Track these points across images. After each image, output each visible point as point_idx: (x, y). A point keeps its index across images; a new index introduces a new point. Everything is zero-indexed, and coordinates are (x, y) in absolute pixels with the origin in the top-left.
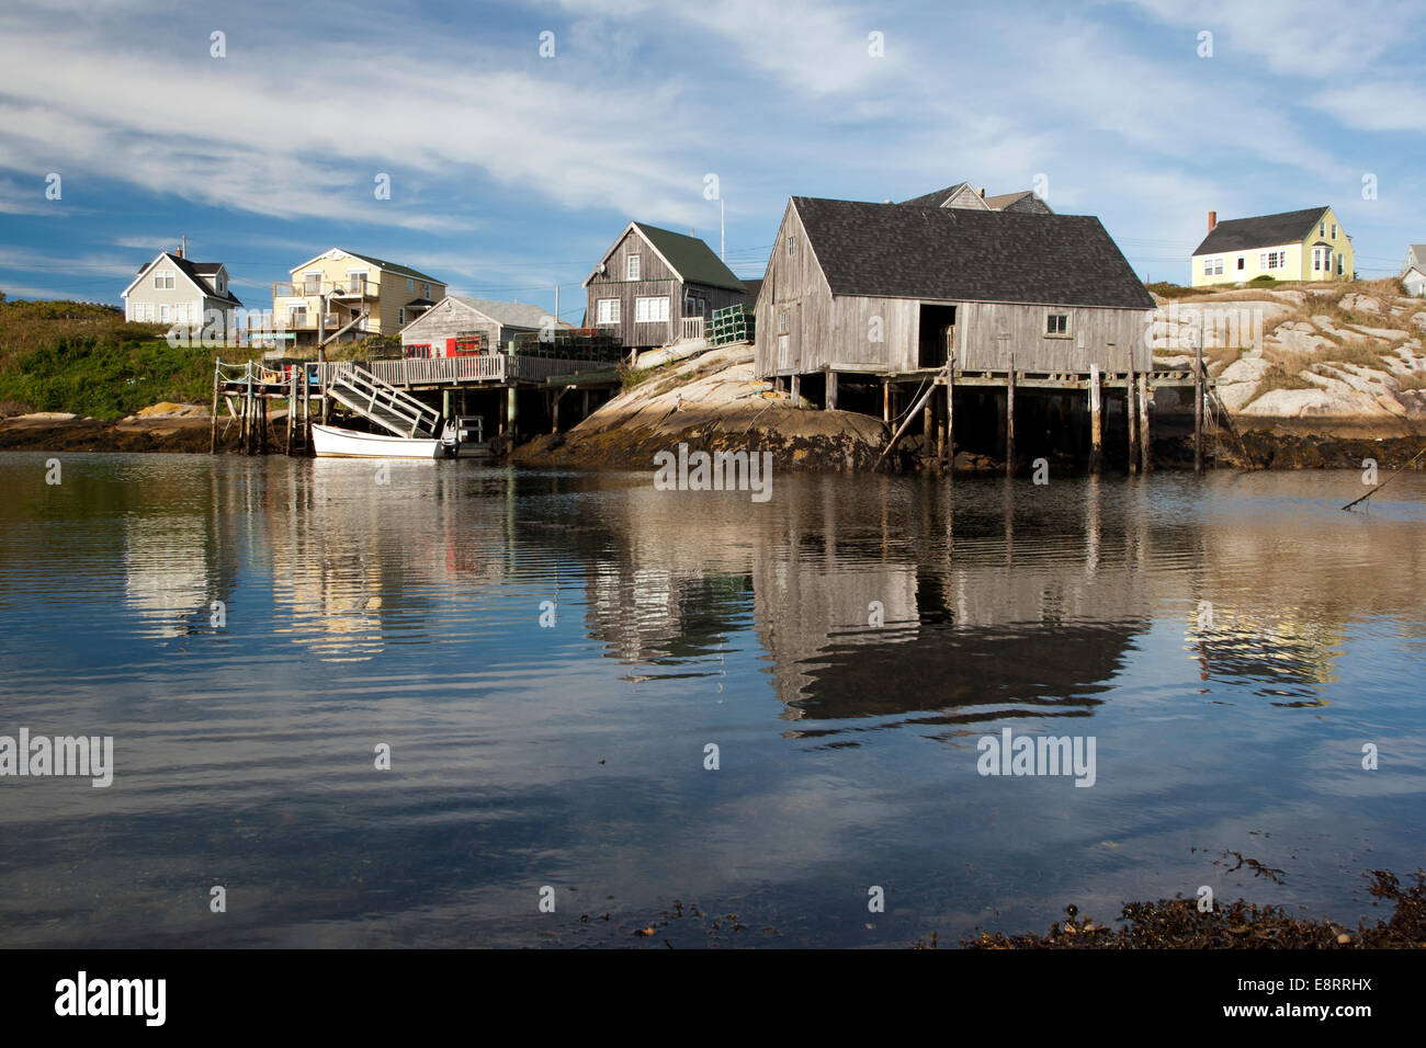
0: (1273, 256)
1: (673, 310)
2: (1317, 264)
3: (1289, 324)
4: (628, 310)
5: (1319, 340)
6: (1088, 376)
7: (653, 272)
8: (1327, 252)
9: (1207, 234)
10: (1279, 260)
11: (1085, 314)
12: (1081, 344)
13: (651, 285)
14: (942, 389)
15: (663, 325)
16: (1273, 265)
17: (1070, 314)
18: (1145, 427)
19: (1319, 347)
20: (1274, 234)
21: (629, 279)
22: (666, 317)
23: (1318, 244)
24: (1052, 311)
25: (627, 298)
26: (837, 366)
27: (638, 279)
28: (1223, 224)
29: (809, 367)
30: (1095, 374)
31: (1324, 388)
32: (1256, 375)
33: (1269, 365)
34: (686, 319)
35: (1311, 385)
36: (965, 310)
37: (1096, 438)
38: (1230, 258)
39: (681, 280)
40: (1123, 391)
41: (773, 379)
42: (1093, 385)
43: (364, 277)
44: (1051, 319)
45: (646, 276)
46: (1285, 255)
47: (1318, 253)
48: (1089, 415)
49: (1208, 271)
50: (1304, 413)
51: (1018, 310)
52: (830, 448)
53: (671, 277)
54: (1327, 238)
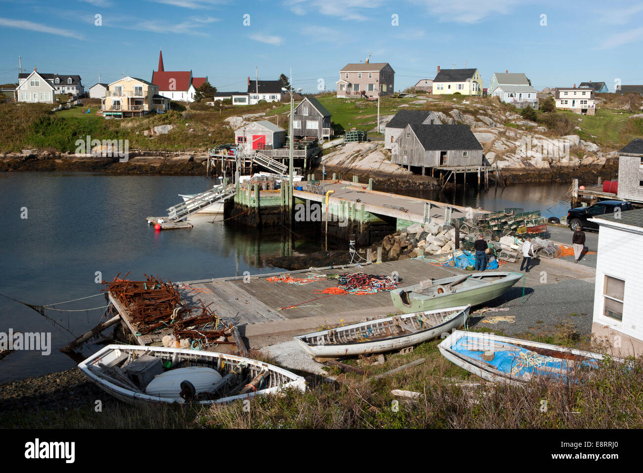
0: (460, 85)
1: (320, 126)
2: (473, 89)
3: (497, 141)
4: (304, 125)
5: (505, 146)
6: (477, 169)
7: (313, 114)
8: (476, 84)
9: (437, 74)
10: (462, 87)
11: (470, 152)
12: (469, 158)
13: (312, 117)
14: (453, 174)
15: (316, 130)
16: (460, 88)
17: (467, 152)
18: (487, 180)
19: (505, 148)
20: (460, 77)
21: (304, 115)
22: (317, 128)
23: (474, 82)
24: (463, 152)
25: (304, 121)
26: (425, 166)
27: (307, 115)
28: (442, 71)
29: (416, 165)
30: (479, 169)
31: (508, 161)
32: (493, 157)
33: (496, 154)
34: (324, 129)
35: (505, 160)
36: (449, 152)
37: (479, 182)
38: (446, 84)
39: (323, 117)
40: (484, 172)
41: (400, 165)
42: (479, 171)
43: (141, 89)
44: (464, 153)
45: (310, 114)
46: (464, 86)
47: (474, 85)
48: (478, 178)
49: (438, 88)
50: (505, 167)
51: (458, 152)
52: (427, 185)
53: (319, 115)
54: (476, 80)
